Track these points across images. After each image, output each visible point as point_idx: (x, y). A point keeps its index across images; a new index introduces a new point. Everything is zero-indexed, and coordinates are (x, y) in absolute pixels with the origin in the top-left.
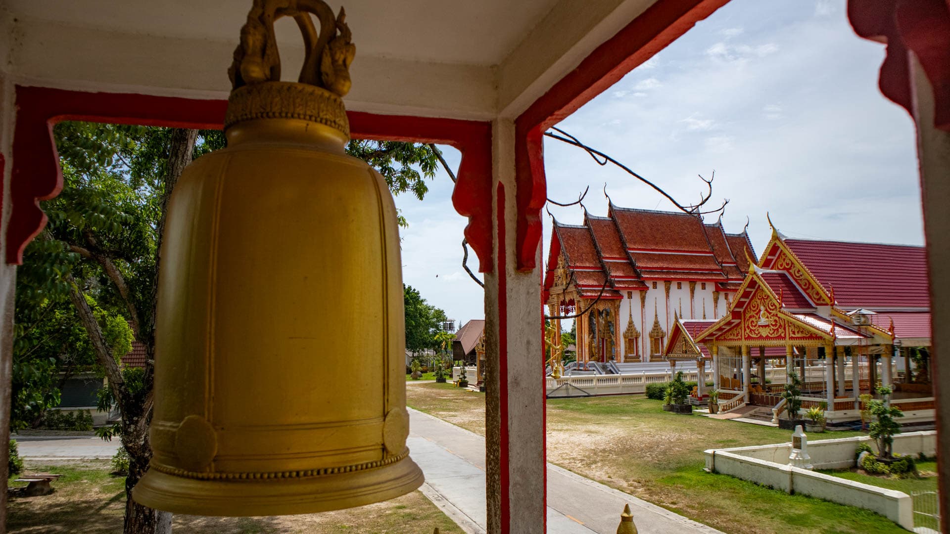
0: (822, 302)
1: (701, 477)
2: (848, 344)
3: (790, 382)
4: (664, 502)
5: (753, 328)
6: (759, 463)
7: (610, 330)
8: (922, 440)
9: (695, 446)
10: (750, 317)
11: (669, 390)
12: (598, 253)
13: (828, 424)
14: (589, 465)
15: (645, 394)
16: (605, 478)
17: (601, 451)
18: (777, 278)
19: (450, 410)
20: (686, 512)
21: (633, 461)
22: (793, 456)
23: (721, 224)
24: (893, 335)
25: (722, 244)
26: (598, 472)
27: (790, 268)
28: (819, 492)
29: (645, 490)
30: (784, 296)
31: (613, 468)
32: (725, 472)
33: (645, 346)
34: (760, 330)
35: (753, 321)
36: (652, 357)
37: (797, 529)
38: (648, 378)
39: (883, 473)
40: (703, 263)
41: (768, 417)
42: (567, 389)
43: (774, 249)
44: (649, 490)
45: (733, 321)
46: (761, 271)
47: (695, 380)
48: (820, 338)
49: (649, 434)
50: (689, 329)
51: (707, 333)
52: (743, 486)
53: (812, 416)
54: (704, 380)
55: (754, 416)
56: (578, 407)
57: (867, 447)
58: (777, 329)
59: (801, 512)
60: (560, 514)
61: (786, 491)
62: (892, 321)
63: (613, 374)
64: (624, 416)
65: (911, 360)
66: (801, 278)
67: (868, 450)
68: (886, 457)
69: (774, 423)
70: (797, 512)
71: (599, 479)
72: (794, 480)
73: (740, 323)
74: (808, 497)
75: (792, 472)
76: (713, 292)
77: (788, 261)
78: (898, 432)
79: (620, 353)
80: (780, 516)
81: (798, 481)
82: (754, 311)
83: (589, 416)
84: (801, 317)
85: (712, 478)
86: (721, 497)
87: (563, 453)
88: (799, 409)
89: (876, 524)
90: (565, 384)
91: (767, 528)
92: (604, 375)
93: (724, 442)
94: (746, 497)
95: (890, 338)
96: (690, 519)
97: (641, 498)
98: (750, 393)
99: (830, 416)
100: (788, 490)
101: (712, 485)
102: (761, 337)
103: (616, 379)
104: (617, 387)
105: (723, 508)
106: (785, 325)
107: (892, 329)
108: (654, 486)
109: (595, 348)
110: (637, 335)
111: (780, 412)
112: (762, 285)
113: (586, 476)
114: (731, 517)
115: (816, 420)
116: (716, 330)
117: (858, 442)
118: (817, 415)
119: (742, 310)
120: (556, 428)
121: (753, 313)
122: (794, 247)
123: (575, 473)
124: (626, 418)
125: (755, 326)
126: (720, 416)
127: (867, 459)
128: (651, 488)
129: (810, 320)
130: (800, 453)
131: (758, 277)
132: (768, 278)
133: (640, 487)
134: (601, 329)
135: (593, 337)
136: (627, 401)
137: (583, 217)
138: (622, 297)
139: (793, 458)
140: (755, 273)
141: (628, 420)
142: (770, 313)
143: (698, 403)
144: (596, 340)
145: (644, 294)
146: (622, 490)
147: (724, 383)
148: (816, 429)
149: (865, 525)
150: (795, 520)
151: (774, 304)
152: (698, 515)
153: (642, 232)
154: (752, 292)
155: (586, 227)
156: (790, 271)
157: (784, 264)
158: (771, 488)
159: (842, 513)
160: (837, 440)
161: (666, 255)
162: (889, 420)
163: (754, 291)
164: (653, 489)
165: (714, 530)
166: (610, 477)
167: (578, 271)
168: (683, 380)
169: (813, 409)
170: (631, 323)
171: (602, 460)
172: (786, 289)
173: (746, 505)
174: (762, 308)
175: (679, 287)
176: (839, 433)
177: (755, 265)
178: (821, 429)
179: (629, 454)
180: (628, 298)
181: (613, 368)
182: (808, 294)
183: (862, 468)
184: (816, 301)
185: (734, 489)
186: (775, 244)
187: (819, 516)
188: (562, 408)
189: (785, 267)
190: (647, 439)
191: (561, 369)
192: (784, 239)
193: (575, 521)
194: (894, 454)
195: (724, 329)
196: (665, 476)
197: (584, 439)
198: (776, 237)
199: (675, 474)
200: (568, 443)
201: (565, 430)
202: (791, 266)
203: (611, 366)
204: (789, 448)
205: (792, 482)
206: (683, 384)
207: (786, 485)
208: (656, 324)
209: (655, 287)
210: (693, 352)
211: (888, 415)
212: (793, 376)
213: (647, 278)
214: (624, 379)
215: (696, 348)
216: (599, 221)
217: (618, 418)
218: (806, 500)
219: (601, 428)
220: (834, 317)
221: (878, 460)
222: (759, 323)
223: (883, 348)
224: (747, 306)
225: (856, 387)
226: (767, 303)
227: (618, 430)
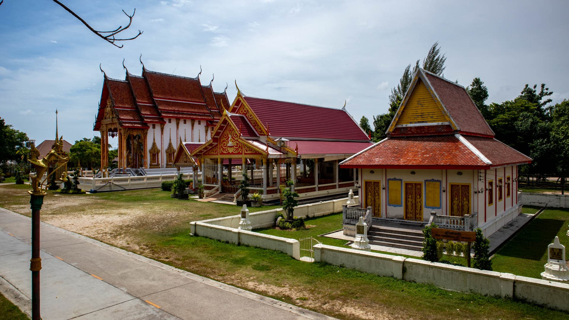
0: (262, 133)
1: (187, 239)
2: (275, 157)
3: (243, 179)
4: (161, 258)
5: (225, 148)
6: (221, 228)
7: (141, 148)
8: (308, 209)
9: (186, 219)
10: (223, 141)
11: (175, 186)
12: (134, 99)
13: (264, 202)
14: (115, 237)
15: (161, 188)
16: (125, 245)
17: (125, 227)
18: (239, 119)
19: (21, 204)
20: (175, 263)
21: (146, 232)
22: (241, 223)
23: (211, 86)
24: (297, 152)
25: (211, 98)
26: (121, 242)
27: (246, 114)
28: (252, 243)
29: (150, 251)
30: (242, 129)
31: (131, 237)
32: (202, 235)
33: (163, 158)
34: (228, 149)
35: (224, 144)
36: (167, 165)
37: (239, 267)
38: (164, 178)
39: (288, 228)
40: (200, 109)
41: (231, 199)
42: (110, 186)
43: (238, 102)
44: (152, 250)
45: (213, 143)
46: (230, 114)
47: (192, 179)
48: (261, 154)
49: (159, 213)
50: (188, 148)
51: (198, 151)
52: (212, 243)
53: (255, 198)
54: (197, 178)
55: (224, 199)
56: (116, 198)
57: (281, 214)
58: (238, 149)
59: (243, 256)
60: (87, 274)
61: (236, 244)
62: (297, 145)
63: (143, 175)
64: (146, 202)
65: (306, 166)
66: (252, 119)
67: (282, 216)
68: (290, 219)
69: (234, 203)
70: (240, 256)
71: (120, 246)
72: (240, 237)
73: (217, 145)
74: (247, 246)
75: (239, 232)
76: (205, 126)
77: (245, 109)
78: (297, 205)
79: (147, 163)
80: (231, 260)
81: (242, 237)
82: (225, 138)
83: (122, 203)
84: (251, 142)
85: (193, 239)
86: (198, 251)
87: (99, 230)
88: (248, 195)
89: (282, 259)
90: (109, 183)
91: (222, 268)
92: (136, 176)
93: (204, 216)
94: (212, 250)
95: (296, 154)
96: (176, 268)
97: (146, 257)
98: (222, 186)
99: (264, 198)
100: (237, 243)
101: (193, 244)
102: (229, 153)
103: (143, 179)
104: (144, 184)
105: (197, 258)
106: (242, 146)
107: (297, 149)
108: (156, 248)
109: (131, 159)
110: (158, 152)
111: (238, 196)
112: (230, 122)
113: (112, 245)
114: (202, 264)
115: (257, 200)
116: (204, 149)
117: (277, 212)
118: (257, 197)
119: (219, 137)
120: (98, 213)
121: (225, 139)
122: (249, 101)
123: (105, 243)
124: (146, 203)
125: (226, 147)
126: (204, 200)
127: (281, 221)
128: (154, 249)
129: (256, 144)
130: (245, 221)
131: (228, 118)
132: (234, 119)
133: (148, 249)
134: (135, 147)
135: (130, 153)
136: (149, 192)
137: (125, 75)
138: (149, 127)
139: (241, 224)
140: (227, 115)
141: (147, 205)
142: (234, 139)
143: (193, 192)
144: (132, 154)
145: (162, 126)
146: (134, 252)
147: (207, 180)
148: (257, 205)
149: (276, 260)
150: (238, 261)
151: (236, 134)
152: (182, 265)
153: (163, 87)
154: (224, 126)
155: (127, 82)
156: (247, 115)
157: (244, 111)
158: (227, 242)
159: (264, 254)
160: (266, 212)
161: (177, 102)
162: (292, 199)
163: (226, 126)
164: (156, 249)
165: (190, 273)
166: (128, 244)
167: (120, 110)
168: (183, 179)
169: (256, 194)
170: (154, 144)
171: (125, 233)
172: (243, 125)
173: (211, 255)
174: (230, 136)
175: (185, 122)
176: (268, 207)
177: (227, 111)
178: (259, 205)
179: (144, 227)
180: (153, 128)
181: (142, 172)
182: (255, 129)
183: (278, 226)
184: (259, 133)
185: (206, 245)
186: (239, 99)
187: (252, 257)
188: (106, 199)
189: (243, 113)
190: (157, 216)
191: (106, 173)
192: (243, 96)
193: (97, 278)
194: (294, 217)
195: (209, 148)
196: (164, 240)
197: (115, 219)
198: (239, 95)
199: (171, 239)
200: (104, 222)
201: (104, 214)
202: (247, 112)
203: (141, 171)
204: (240, 218)
205: (239, 238)
206: (183, 181)
207: (235, 240)
208: (170, 144)
209: (170, 122)
210: (190, 162)
211: (292, 196)
212: (245, 176)
213: (165, 116)
214: (149, 179)
215: (192, 159)
216: (136, 78)
217: (142, 204)
218: (246, 248)
219: (129, 211)
220: (268, 142)
221: (286, 221)
222: (228, 145)
223: (292, 160)
224: (222, 135)
225: (278, 181)
226: (233, 133)
227: (140, 211)
